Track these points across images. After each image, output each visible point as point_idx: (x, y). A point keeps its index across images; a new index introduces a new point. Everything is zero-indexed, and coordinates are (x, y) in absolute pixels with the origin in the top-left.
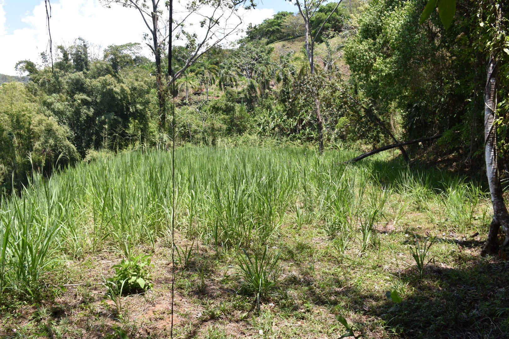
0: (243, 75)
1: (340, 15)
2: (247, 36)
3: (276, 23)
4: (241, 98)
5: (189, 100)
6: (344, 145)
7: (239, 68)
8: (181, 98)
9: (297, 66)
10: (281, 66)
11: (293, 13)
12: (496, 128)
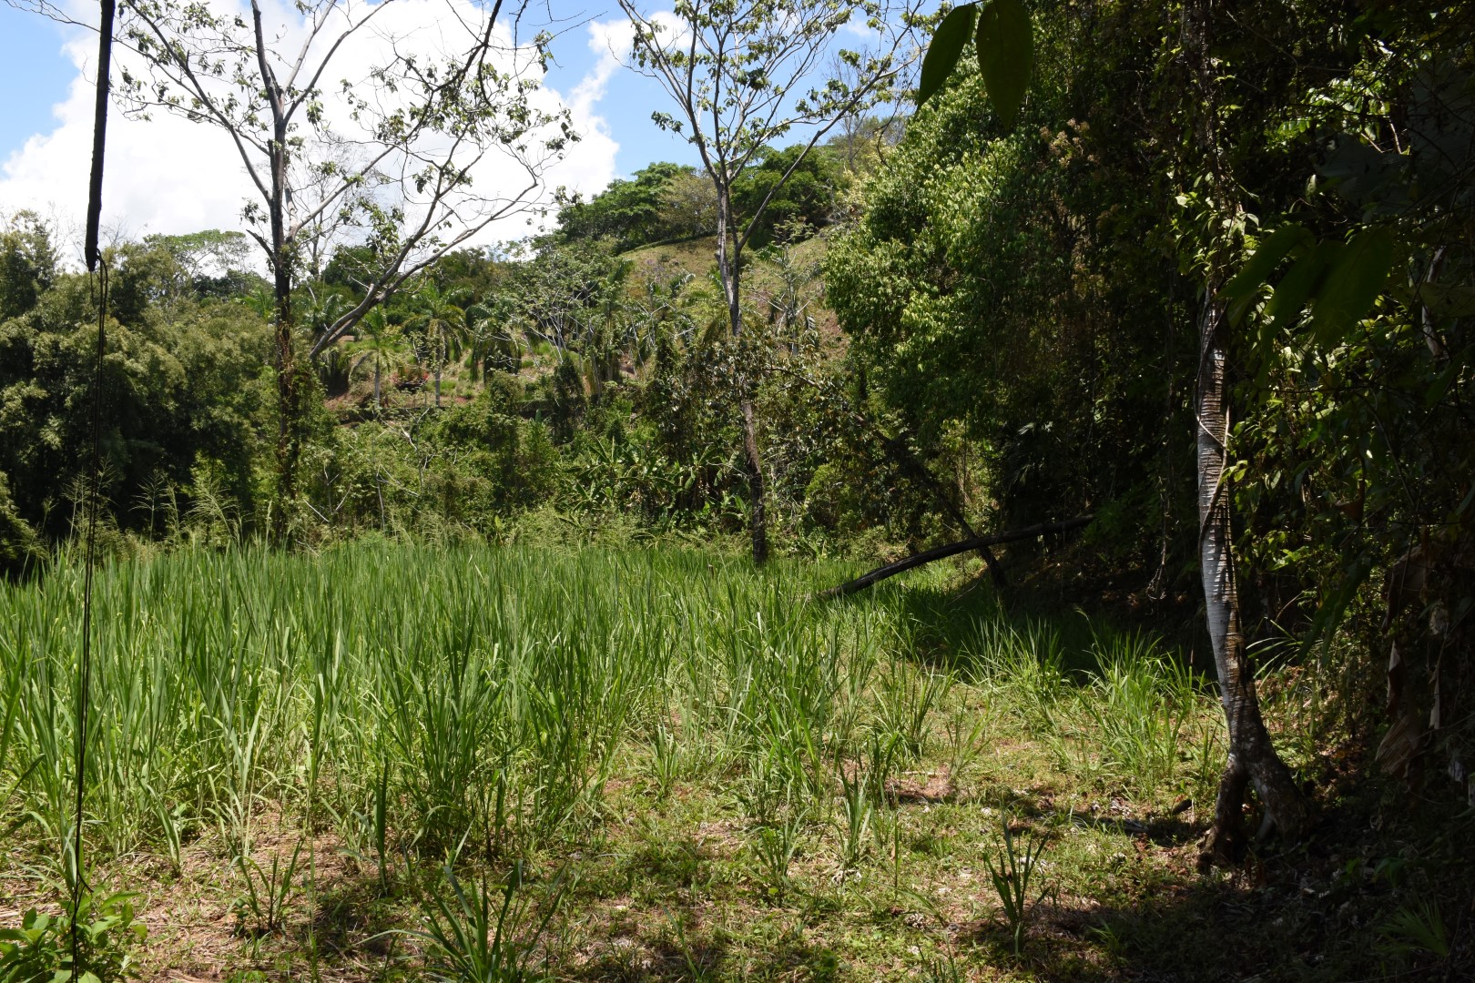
0: (542, 339)
1: (824, 180)
2: (560, 227)
3: (642, 195)
4: (536, 404)
5: (381, 405)
6: (829, 542)
7: (532, 317)
8: (358, 399)
9: (701, 317)
10: (653, 315)
11: (692, 170)
12: (1232, 494)
